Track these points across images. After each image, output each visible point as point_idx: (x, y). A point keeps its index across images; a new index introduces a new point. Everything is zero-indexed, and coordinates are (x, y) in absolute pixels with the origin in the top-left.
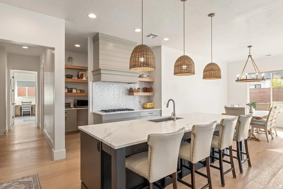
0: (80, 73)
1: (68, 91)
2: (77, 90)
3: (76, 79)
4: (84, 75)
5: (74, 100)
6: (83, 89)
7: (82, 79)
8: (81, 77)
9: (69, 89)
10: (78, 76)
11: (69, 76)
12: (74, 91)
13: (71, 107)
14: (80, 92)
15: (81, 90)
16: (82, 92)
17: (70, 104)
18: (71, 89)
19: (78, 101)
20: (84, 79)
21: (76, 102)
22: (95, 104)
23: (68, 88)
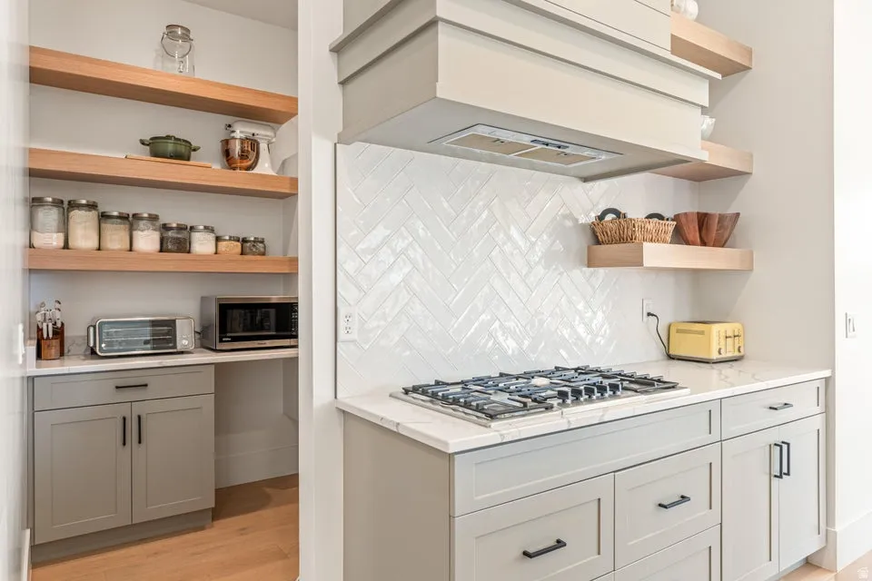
0: (238, 134)
1: (162, 240)
2: (218, 239)
3: (217, 166)
4: (263, 146)
5: (203, 299)
6: (260, 236)
7: (249, 168)
8: (243, 156)
9: (170, 234)
10: (227, 153)
11: (170, 147)
12: (202, 245)
13: (179, 348)
14: (239, 250)
15: (244, 241)
16: (254, 254)
17: (171, 324)
18: (181, 228)
19: (226, 309)
20: (265, 167)
21: (213, 311)
22: (354, 336)
23: (165, 227)
